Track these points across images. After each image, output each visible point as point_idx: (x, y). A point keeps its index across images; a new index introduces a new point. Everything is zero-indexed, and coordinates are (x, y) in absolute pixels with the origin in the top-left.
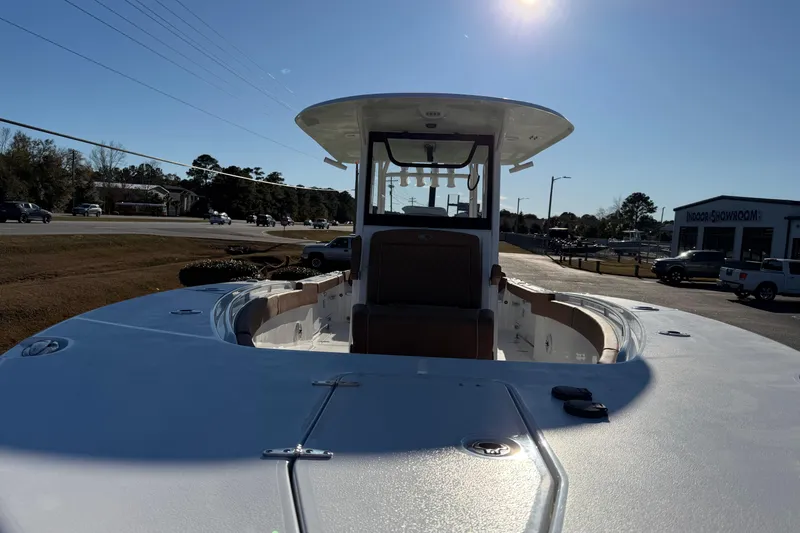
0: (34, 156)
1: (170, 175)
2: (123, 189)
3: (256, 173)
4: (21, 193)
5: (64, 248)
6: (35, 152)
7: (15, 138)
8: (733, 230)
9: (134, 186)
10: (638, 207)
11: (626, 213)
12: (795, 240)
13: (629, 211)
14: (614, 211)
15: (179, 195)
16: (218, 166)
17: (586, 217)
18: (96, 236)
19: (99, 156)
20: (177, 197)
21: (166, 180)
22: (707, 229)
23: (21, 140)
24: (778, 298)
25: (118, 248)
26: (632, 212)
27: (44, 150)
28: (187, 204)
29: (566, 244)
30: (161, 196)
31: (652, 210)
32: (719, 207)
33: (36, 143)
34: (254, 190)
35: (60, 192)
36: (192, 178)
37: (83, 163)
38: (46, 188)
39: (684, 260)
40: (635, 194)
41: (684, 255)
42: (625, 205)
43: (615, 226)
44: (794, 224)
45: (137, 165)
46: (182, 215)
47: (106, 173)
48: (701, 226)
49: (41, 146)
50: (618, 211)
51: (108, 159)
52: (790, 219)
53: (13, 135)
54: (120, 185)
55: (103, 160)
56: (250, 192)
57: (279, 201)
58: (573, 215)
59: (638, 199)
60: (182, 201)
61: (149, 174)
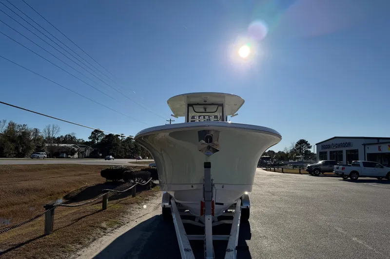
0: (17, 132)
1: (79, 139)
2: (58, 146)
3: (122, 136)
4: (11, 149)
5: (40, 170)
6: (18, 130)
7: (9, 124)
8: (341, 152)
9: (63, 145)
10: (303, 146)
11: (297, 149)
12: (368, 154)
13: (299, 148)
14: (292, 148)
15: (84, 148)
16: (103, 134)
17: (279, 152)
18: (53, 164)
19: (47, 131)
20: (82, 149)
21: (78, 142)
22: (331, 152)
23: (12, 125)
24: (359, 178)
25: (63, 169)
26: (300, 149)
27: (22, 129)
28: (88, 153)
29: (269, 162)
30: (76, 149)
31: (310, 147)
32: (335, 142)
33: (19, 126)
34: (120, 145)
35: (29, 148)
36: (91, 140)
37: (39, 134)
38: (23, 147)
39: (320, 165)
40: (301, 140)
41: (320, 162)
42: (297, 145)
43: (292, 155)
44: (366, 147)
45: (64, 136)
46: (85, 158)
47: (50, 140)
48: (328, 151)
49: (21, 127)
50: (294, 148)
51: (51, 133)
52: (364, 145)
53: (8, 123)
54: (56, 145)
55: (49, 133)
56: (119, 145)
57: (132, 149)
58: (273, 151)
59: (302, 142)
60: (86, 151)
61: (70, 139)
